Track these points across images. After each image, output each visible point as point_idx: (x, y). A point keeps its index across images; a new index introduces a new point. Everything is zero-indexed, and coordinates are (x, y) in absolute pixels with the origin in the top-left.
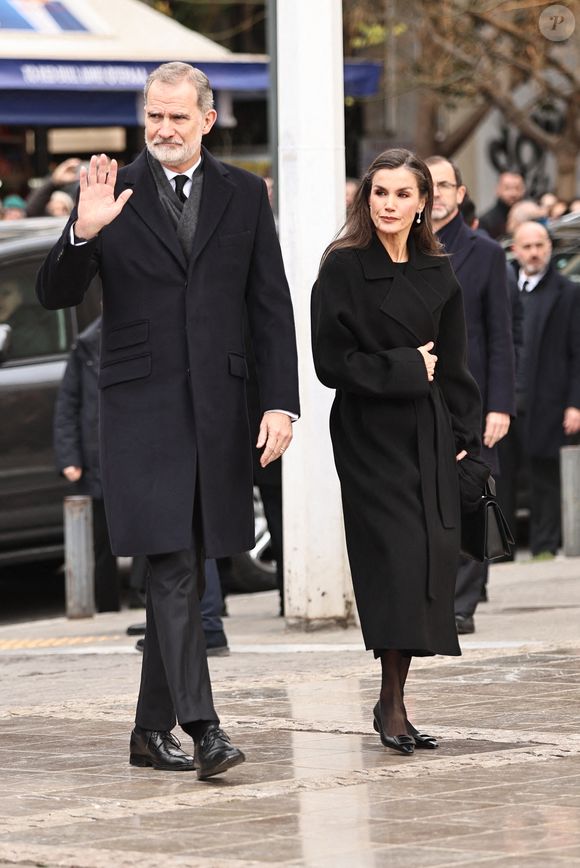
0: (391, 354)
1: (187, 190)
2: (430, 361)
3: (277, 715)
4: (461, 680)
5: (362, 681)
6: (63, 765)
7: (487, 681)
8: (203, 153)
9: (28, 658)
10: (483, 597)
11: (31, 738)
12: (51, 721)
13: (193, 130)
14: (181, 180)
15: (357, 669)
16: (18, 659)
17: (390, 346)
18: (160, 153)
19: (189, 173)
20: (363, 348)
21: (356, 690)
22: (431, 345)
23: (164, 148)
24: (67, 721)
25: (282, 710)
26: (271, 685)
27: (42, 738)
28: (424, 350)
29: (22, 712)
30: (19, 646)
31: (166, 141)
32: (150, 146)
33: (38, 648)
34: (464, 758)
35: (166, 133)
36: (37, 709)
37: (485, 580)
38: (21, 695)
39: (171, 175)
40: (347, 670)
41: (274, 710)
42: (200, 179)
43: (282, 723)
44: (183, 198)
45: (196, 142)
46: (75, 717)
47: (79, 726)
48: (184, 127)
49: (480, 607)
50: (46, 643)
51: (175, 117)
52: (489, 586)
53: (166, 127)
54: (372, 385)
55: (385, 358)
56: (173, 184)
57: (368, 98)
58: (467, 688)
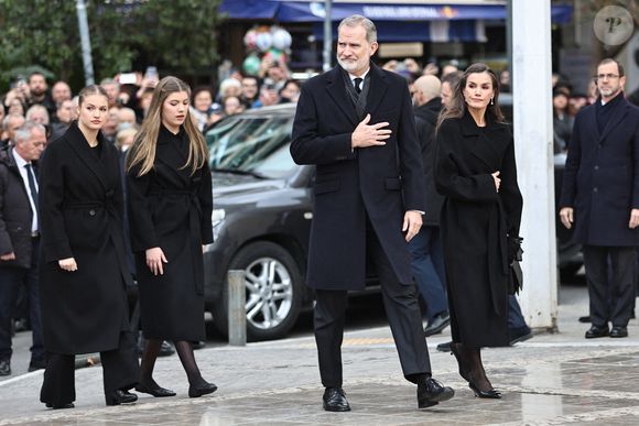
0: (476, 177)
1: (361, 86)
2: (498, 182)
3: (513, 384)
4: (620, 364)
5: (562, 364)
6: (389, 411)
7: (635, 365)
8: (371, 65)
9: (368, 350)
10: (633, 316)
11: (370, 396)
12: (382, 386)
13: (363, 52)
14: (358, 81)
15: (559, 357)
16: (362, 350)
17: (476, 173)
18: (345, 65)
19: (363, 77)
20: (461, 173)
21: (559, 369)
22: (498, 173)
23: (347, 62)
24: (391, 386)
25: (516, 381)
26: (508, 366)
27: (377, 396)
28: (495, 175)
29: (365, 381)
30: (355, 343)
31: (347, 57)
32: (339, 60)
33: (374, 344)
34: (623, 410)
35: (347, 53)
36: (374, 379)
37: (634, 306)
38: (364, 371)
39: (353, 77)
40: (554, 358)
41: (511, 381)
42: (368, 80)
43: (516, 388)
44: (359, 91)
45: (365, 60)
46: (395, 384)
47: (398, 389)
48: (357, 51)
49: (631, 322)
50: (378, 341)
51: (353, 45)
52: (636, 310)
53: (347, 50)
54: (467, 193)
55: (474, 181)
56: (354, 83)
57: (565, 25)
58: (623, 369)
